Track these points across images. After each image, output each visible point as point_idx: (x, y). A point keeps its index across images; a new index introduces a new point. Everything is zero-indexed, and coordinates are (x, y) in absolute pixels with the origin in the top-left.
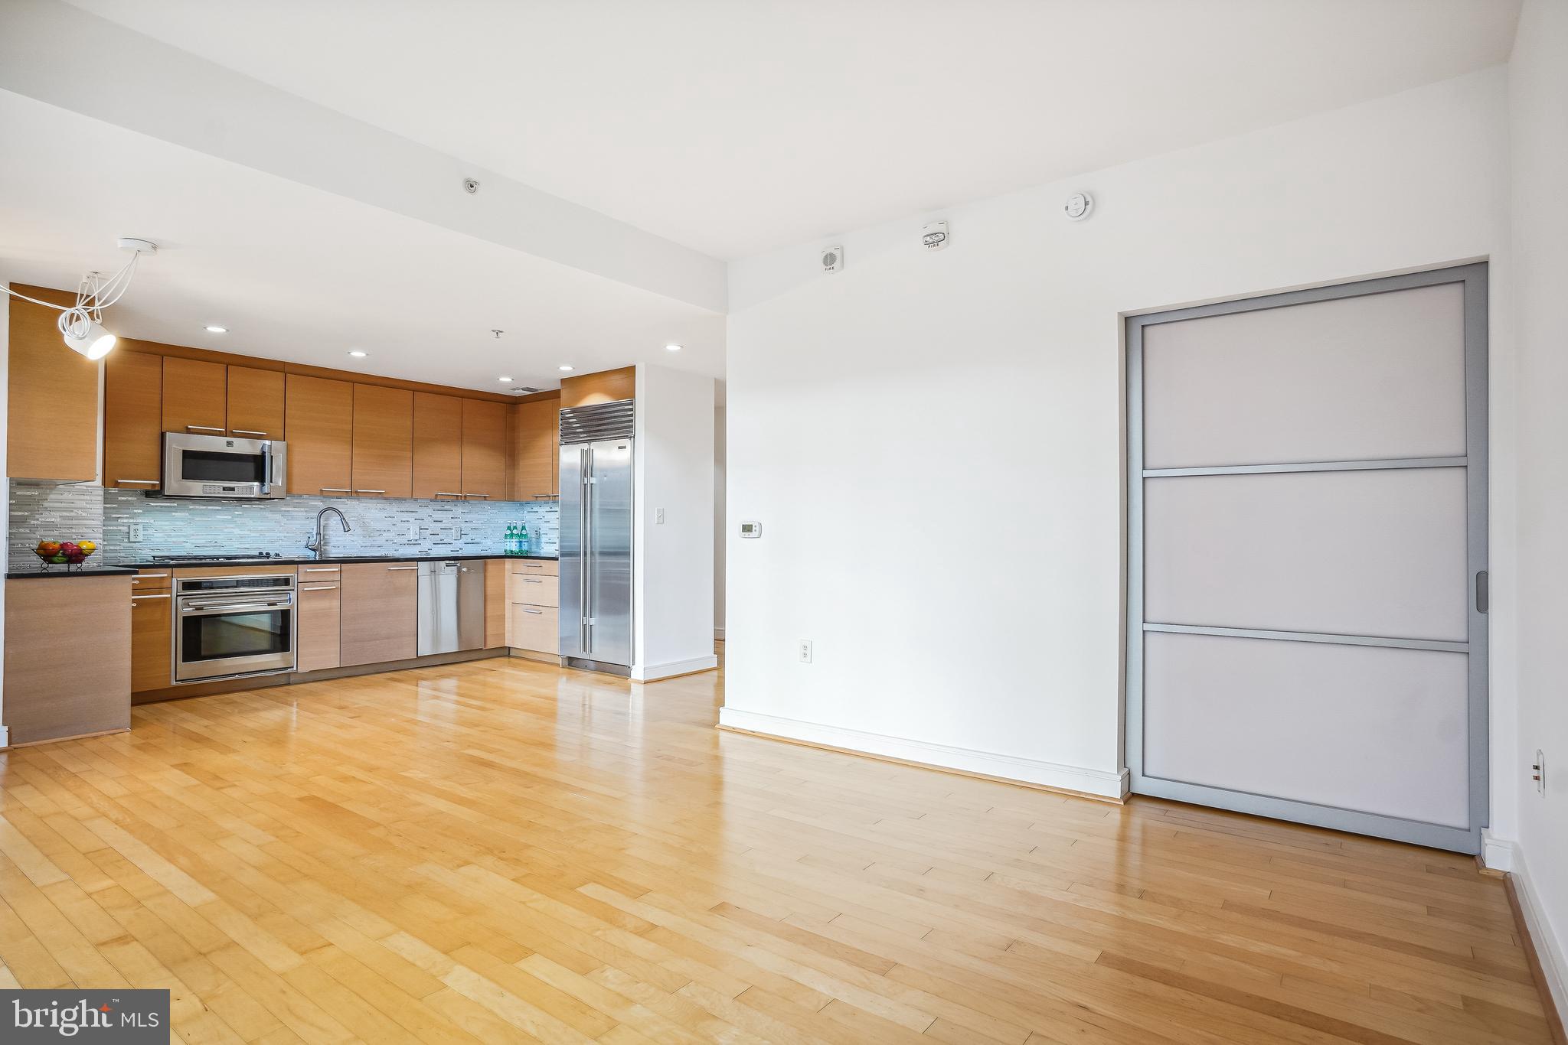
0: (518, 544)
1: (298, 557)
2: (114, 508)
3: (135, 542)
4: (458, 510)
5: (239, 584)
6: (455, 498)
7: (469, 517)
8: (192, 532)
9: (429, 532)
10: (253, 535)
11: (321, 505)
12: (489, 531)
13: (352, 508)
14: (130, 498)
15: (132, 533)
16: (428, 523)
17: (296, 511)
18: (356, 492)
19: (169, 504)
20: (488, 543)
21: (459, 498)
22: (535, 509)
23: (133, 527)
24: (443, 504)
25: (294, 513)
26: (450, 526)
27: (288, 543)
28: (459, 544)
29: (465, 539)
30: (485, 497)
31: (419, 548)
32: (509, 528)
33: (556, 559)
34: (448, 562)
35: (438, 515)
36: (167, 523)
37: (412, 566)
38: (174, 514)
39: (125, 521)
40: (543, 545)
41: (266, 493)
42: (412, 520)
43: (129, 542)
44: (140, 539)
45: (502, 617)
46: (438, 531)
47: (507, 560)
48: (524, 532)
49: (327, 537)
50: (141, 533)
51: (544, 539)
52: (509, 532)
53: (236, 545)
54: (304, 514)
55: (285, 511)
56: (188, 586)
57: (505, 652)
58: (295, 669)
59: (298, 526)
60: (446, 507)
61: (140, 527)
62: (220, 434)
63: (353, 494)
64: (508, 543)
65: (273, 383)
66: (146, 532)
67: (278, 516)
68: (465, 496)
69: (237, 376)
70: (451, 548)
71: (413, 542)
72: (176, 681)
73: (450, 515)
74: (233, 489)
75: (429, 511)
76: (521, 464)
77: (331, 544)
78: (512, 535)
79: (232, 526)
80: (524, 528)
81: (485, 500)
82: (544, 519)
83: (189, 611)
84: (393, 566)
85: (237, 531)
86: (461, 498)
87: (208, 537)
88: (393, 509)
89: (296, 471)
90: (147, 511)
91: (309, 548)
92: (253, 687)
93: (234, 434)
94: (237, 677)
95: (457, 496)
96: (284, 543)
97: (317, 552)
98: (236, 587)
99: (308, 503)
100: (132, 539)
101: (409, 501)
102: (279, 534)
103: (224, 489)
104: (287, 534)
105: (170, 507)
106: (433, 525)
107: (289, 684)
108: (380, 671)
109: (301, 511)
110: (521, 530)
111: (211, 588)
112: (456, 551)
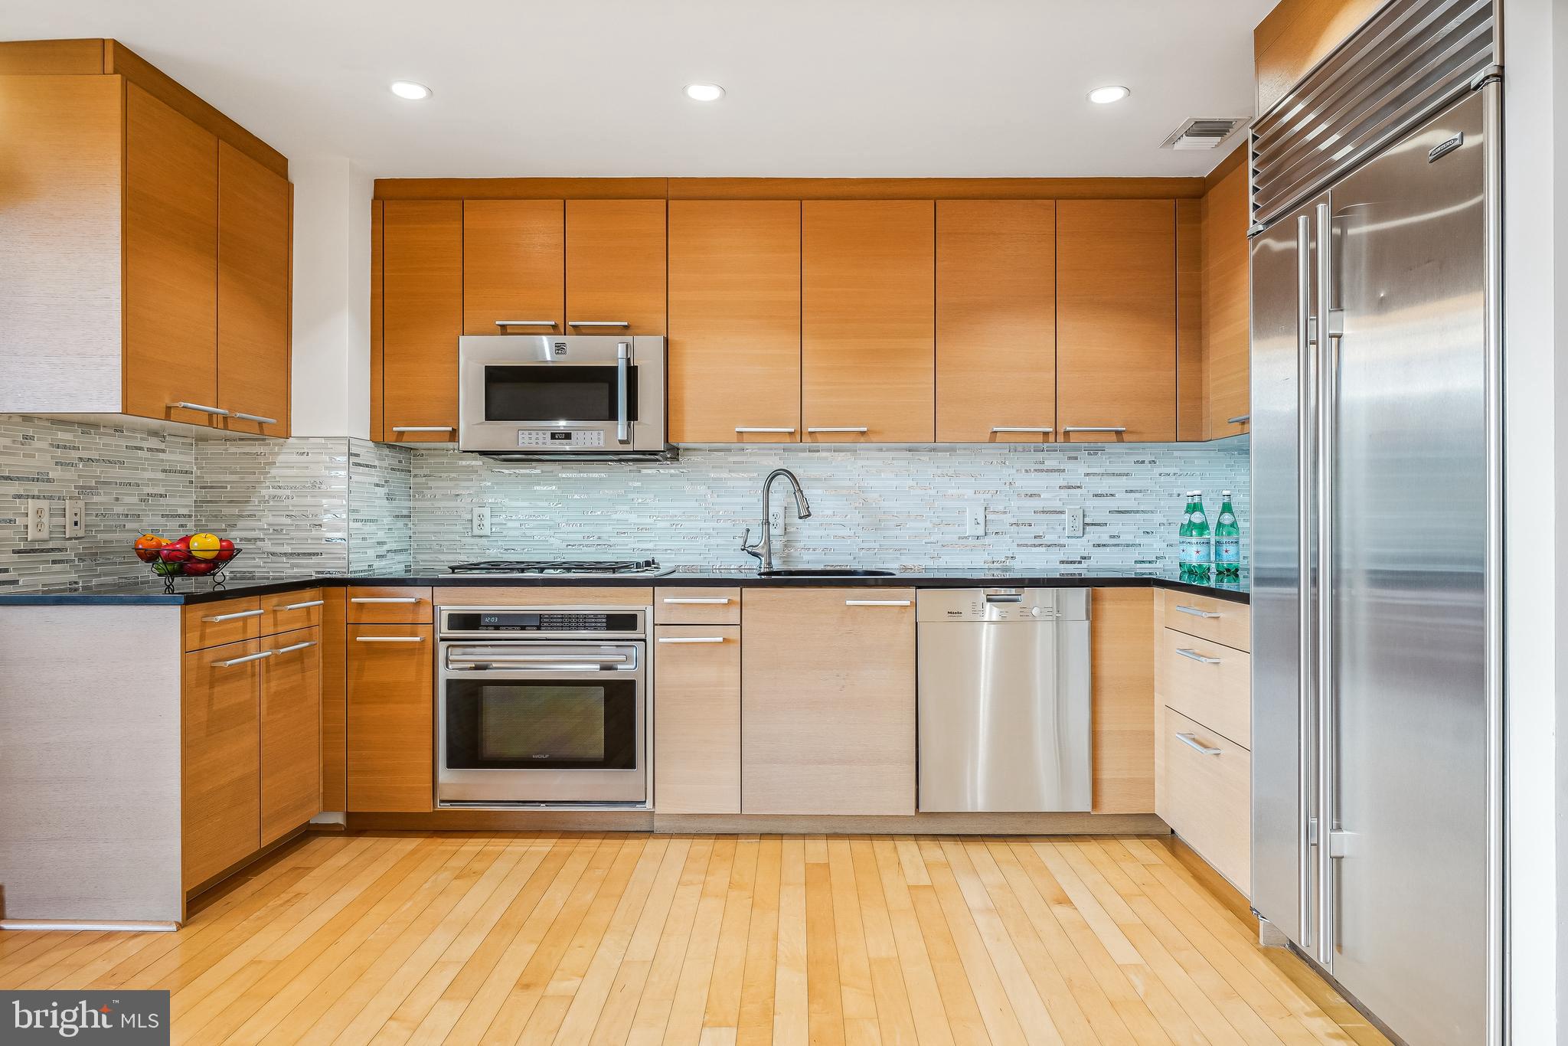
2: (451, 479)
3: (480, 537)
4: (1077, 469)
5: (542, 621)
6: (1041, 438)
7: (1105, 485)
9: (1008, 519)
15: (476, 522)
16: (1006, 499)
17: (735, 479)
18: (808, 433)
19: (527, 471)
20: (1155, 546)
21: (1052, 438)
23: (477, 511)
24: (1040, 456)
25: (730, 484)
26: (1057, 505)
27: (719, 541)
28: (1078, 547)
29: (1094, 535)
30: (1118, 433)
31: (984, 554)
33: (1246, 599)
34: (991, 591)
35: (1029, 482)
36: (526, 504)
37: (903, 598)
39: (467, 500)
41: (622, 442)
42: (969, 493)
43: (473, 536)
44: (486, 531)
46: (1030, 517)
47: (1156, 589)
49: (792, 530)
50: (487, 522)
54: (749, 483)
55: (714, 479)
56: (458, 622)
58: (649, 806)
59: (738, 508)
60: (1050, 464)
61: (487, 511)
62: (545, 330)
63: (804, 438)
66: (495, 520)
67: (702, 489)
68: (1066, 434)
69: (582, 219)
70: (1060, 554)
71: (969, 541)
72: (440, 801)
73: (1059, 480)
74: (568, 436)
75: (1007, 473)
77: (800, 545)
79: (626, 508)
80: (1227, 508)
81: (1121, 440)
84: (854, 598)
85: (633, 518)
86: (1055, 439)
87: (587, 528)
88: (924, 469)
89: (689, 394)
90: (497, 484)
91: (749, 552)
92: (586, 828)
93: (578, 330)
94: (543, 808)
95: (1046, 434)
96: (713, 541)
97: (763, 559)
98: (539, 628)
99: (755, 462)
100: (476, 532)
101: (963, 452)
102: (703, 525)
103: (553, 436)
104: (715, 524)
105: (530, 475)
106: (1014, 504)
107: (649, 833)
108: (838, 831)
109: (743, 479)
110: (1222, 513)
111: (497, 628)
112: (1074, 562)
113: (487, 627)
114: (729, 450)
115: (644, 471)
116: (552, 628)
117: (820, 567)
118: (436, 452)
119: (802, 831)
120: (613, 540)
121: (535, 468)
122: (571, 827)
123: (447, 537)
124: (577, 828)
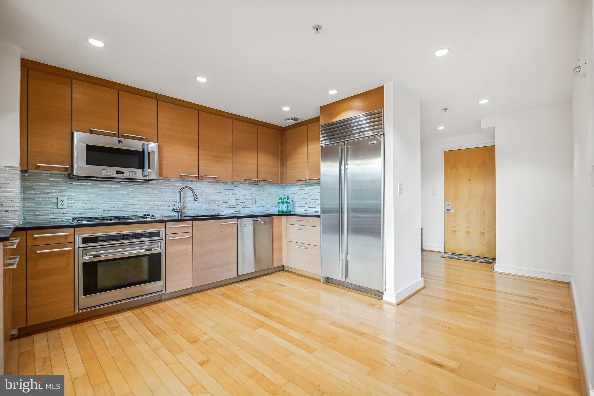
0: (286, 207)
1: (169, 216)
2: (46, 186)
3: (62, 209)
4: (254, 189)
5: (124, 237)
6: (254, 182)
7: (259, 193)
8: (101, 202)
9: (239, 201)
10: (141, 203)
11: (181, 185)
12: (269, 200)
13: (199, 187)
14: (58, 179)
15: (59, 203)
16: (239, 196)
17: (168, 189)
18: (201, 177)
19: (85, 184)
20: (269, 207)
22: (291, 189)
23: (60, 199)
24: (247, 185)
25: (165, 190)
26: (250, 197)
27: (162, 208)
28: (254, 208)
29: (257, 204)
30: (269, 181)
31: (234, 210)
32: (281, 198)
33: (319, 217)
35: (244, 192)
36: (84, 196)
37: (235, 221)
38: (88, 190)
39: (54, 194)
40: (296, 208)
41: (146, 177)
42: (231, 194)
43: (58, 208)
44: (65, 206)
45: (281, 249)
46: (244, 200)
47: (283, 216)
48: (288, 201)
49: (186, 204)
50: (66, 202)
51: (297, 204)
52: (280, 201)
53: (131, 209)
54: (172, 190)
55: (160, 189)
56: (86, 240)
57: (282, 269)
58: (164, 291)
59: (168, 198)
61: (65, 199)
62: (114, 135)
63: (199, 178)
64: (280, 207)
65: (150, 106)
66: (69, 202)
67: (156, 192)
68: (260, 181)
69: (125, 98)
70: (250, 209)
71: (232, 207)
72: (79, 310)
73: (250, 191)
74: (123, 173)
75: (239, 189)
76: (287, 163)
77: (187, 208)
78: (283, 202)
79: (128, 198)
80: (288, 198)
81: (270, 183)
82: (296, 194)
83: (88, 258)
84: (223, 222)
85: (131, 201)
86: (257, 182)
87: (112, 205)
88: (221, 188)
89: (165, 162)
90: (70, 188)
91: (175, 211)
92: (136, 305)
93: (124, 137)
94: (125, 301)
95: (256, 180)
96: (160, 208)
97: (179, 213)
98: (123, 239)
99: (174, 184)
100: (59, 206)
101: (229, 184)
102: (157, 203)
103: (117, 172)
104: (161, 203)
105: (87, 185)
106: (242, 197)
107: (160, 301)
108: (216, 286)
109: (170, 189)
110: (287, 200)
111: (105, 241)
112: (254, 211)
113: (101, 241)
114: (165, 180)
115: (135, 185)
116: (128, 239)
117: (193, 215)
118: (37, 174)
119: (207, 288)
120: (123, 209)
121: (89, 183)
122: (130, 306)
123: (44, 209)
124: (133, 306)
